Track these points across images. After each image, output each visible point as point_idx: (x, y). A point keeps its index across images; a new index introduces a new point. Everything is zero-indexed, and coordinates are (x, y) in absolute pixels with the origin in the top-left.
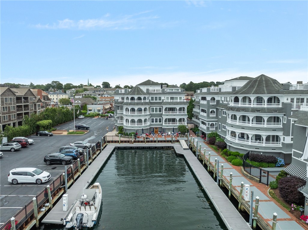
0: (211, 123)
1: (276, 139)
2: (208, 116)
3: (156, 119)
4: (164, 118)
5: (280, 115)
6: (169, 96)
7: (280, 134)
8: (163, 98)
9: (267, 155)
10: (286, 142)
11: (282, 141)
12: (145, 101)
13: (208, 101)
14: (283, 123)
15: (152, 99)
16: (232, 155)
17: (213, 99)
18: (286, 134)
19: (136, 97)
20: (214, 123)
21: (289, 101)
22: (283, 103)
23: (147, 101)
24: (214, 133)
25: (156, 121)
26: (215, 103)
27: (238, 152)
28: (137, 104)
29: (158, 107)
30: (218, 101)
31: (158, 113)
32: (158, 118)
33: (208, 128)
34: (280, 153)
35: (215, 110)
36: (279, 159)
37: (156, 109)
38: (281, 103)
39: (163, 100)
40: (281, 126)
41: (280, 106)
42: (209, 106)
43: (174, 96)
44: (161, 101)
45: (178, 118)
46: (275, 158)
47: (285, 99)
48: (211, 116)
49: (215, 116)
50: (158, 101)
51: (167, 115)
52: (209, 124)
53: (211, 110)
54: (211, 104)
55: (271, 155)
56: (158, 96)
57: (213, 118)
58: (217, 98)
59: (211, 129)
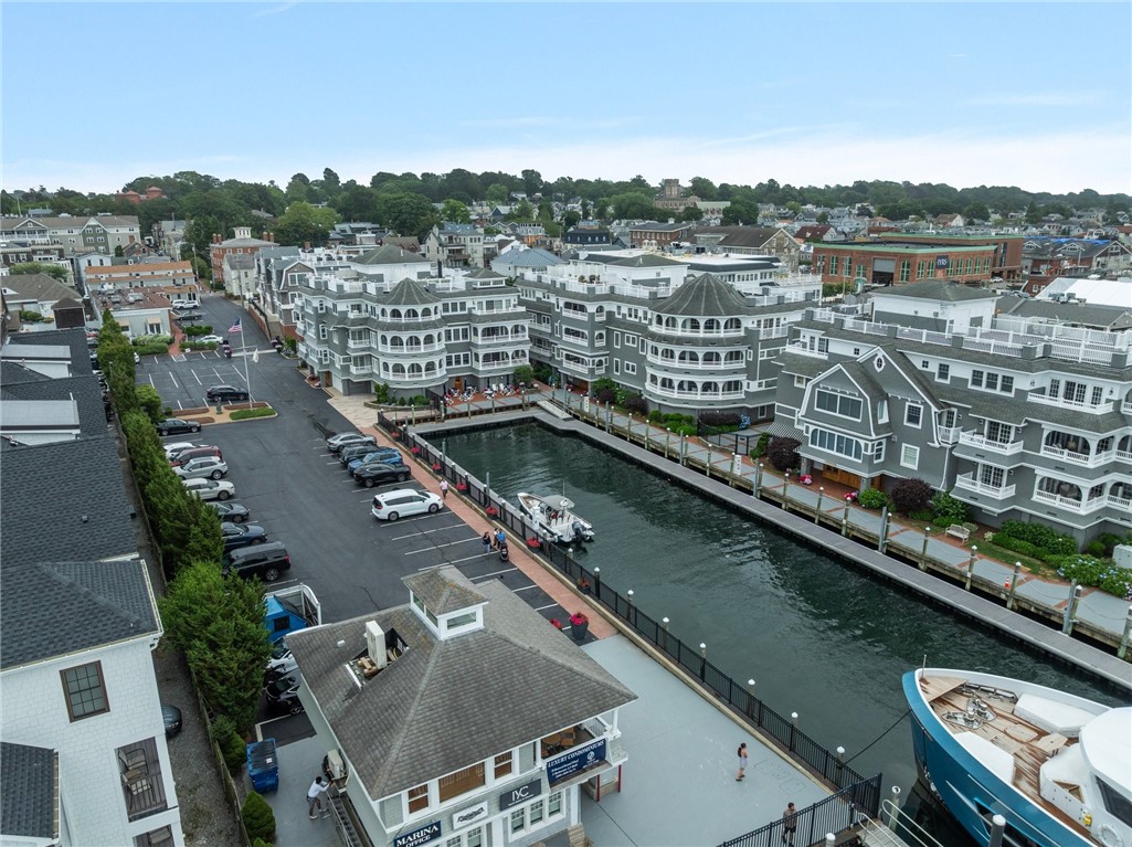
0: (597, 359)
1: (735, 386)
2: (592, 344)
3: (458, 357)
4: (481, 353)
5: (742, 349)
6: (484, 299)
7: (742, 378)
8: (469, 305)
9: (726, 413)
10: (751, 390)
11: (745, 388)
12: (427, 319)
13: (592, 316)
14: (747, 361)
15: (446, 308)
16: (672, 420)
17: (600, 309)
18: (751, 377)
19: (403, 310)
20: (603, 359)
21: (755, 325)
22: (746, 328)
23: (433, 317)
24: (606, 381)
25: (458, 362)
26: (604, 318)
27: (678, 414)
28: (407, 327)
29: (460, 328)
30: (610, 314)
31: (461, 341)
32: (462, 354)
33: (592, 371)
34: (742, 408)
35: (604, 332)
36: (743, 417)
37: (456, 331)
38: (742, 329)
39: (470, 309)
40: (744, 366)
41: (742, 334)
42: (593, 325)
43: (494, 298)
44: (466, 312)
45: (510, 351)
46: (737, 416)
47: (748, 322)
48: (598, 344)
49: (604, 344)
50: (459, 312)
51: (489, 346)
52: (593, 361)
53: (597, 333)
54: (597, 319)
55: (733, 412)
56: (458, 300)
57: (600, 348)
58: (610, 306)
59: (597, 372)
